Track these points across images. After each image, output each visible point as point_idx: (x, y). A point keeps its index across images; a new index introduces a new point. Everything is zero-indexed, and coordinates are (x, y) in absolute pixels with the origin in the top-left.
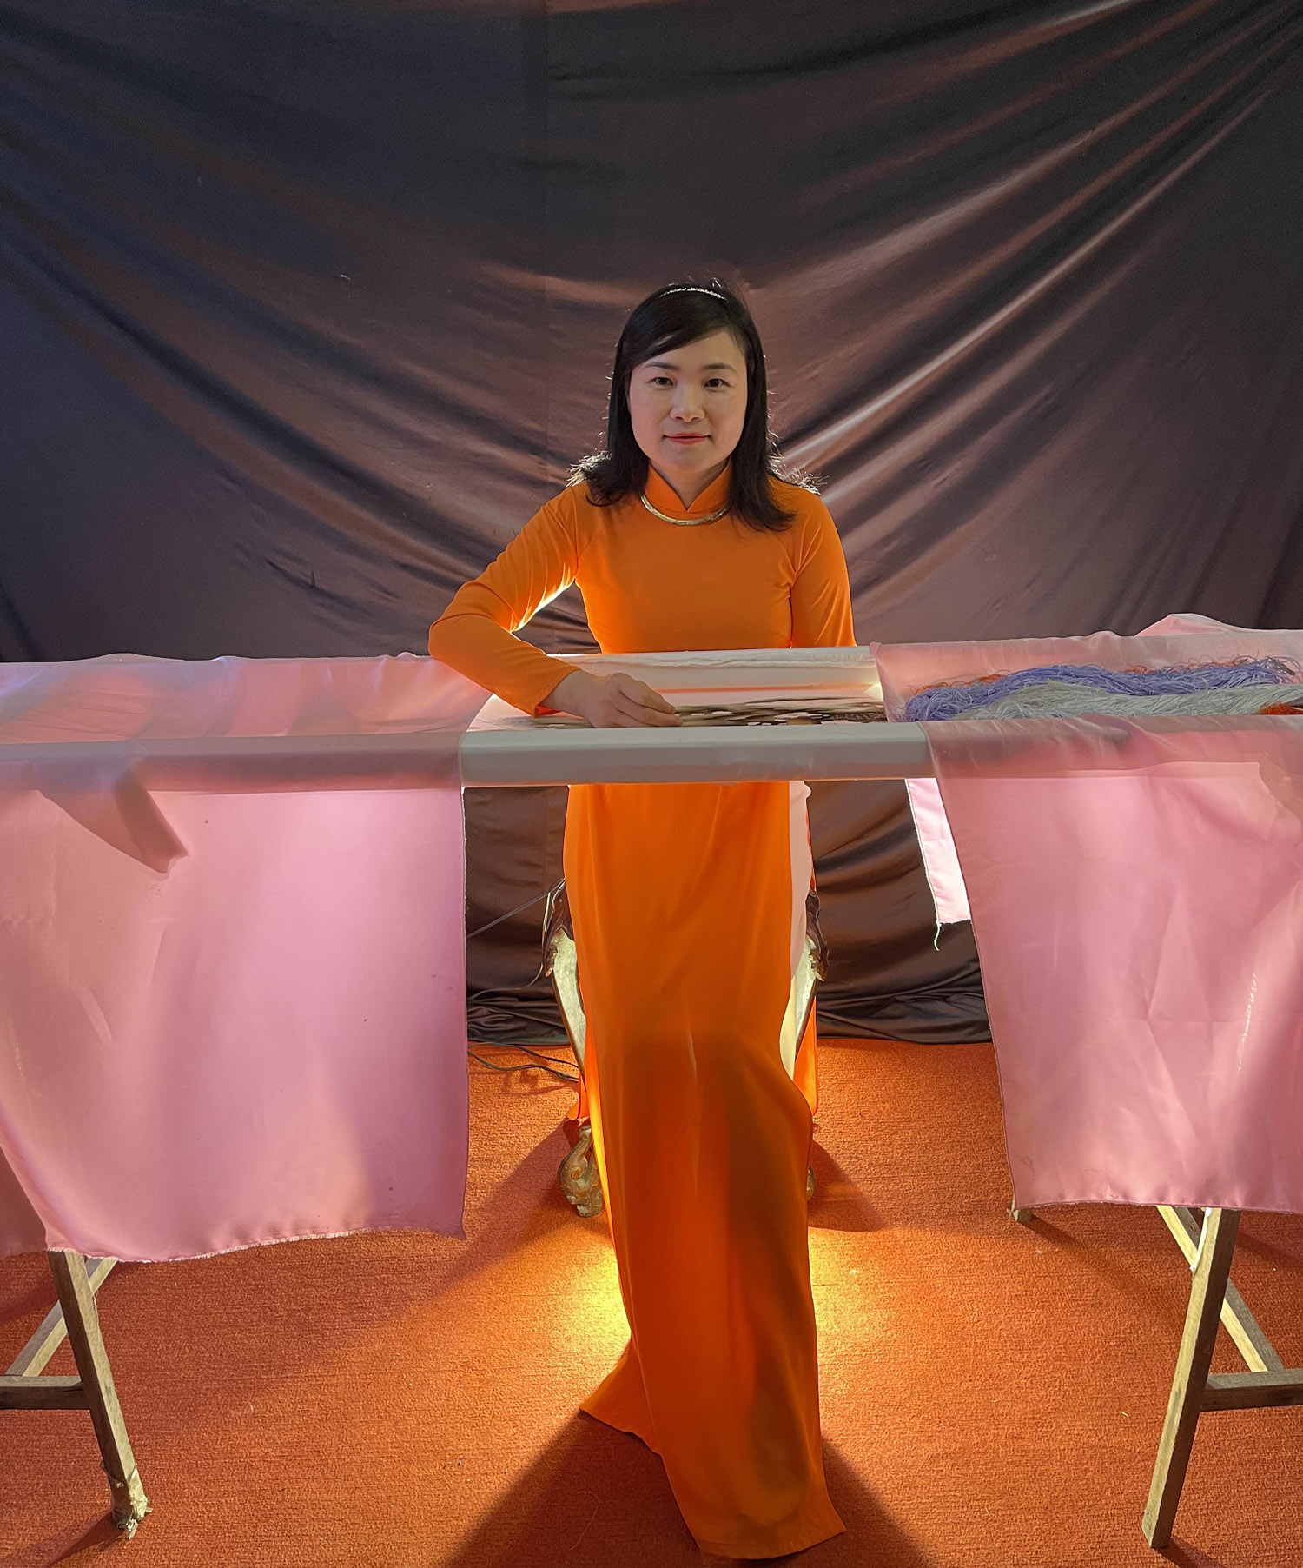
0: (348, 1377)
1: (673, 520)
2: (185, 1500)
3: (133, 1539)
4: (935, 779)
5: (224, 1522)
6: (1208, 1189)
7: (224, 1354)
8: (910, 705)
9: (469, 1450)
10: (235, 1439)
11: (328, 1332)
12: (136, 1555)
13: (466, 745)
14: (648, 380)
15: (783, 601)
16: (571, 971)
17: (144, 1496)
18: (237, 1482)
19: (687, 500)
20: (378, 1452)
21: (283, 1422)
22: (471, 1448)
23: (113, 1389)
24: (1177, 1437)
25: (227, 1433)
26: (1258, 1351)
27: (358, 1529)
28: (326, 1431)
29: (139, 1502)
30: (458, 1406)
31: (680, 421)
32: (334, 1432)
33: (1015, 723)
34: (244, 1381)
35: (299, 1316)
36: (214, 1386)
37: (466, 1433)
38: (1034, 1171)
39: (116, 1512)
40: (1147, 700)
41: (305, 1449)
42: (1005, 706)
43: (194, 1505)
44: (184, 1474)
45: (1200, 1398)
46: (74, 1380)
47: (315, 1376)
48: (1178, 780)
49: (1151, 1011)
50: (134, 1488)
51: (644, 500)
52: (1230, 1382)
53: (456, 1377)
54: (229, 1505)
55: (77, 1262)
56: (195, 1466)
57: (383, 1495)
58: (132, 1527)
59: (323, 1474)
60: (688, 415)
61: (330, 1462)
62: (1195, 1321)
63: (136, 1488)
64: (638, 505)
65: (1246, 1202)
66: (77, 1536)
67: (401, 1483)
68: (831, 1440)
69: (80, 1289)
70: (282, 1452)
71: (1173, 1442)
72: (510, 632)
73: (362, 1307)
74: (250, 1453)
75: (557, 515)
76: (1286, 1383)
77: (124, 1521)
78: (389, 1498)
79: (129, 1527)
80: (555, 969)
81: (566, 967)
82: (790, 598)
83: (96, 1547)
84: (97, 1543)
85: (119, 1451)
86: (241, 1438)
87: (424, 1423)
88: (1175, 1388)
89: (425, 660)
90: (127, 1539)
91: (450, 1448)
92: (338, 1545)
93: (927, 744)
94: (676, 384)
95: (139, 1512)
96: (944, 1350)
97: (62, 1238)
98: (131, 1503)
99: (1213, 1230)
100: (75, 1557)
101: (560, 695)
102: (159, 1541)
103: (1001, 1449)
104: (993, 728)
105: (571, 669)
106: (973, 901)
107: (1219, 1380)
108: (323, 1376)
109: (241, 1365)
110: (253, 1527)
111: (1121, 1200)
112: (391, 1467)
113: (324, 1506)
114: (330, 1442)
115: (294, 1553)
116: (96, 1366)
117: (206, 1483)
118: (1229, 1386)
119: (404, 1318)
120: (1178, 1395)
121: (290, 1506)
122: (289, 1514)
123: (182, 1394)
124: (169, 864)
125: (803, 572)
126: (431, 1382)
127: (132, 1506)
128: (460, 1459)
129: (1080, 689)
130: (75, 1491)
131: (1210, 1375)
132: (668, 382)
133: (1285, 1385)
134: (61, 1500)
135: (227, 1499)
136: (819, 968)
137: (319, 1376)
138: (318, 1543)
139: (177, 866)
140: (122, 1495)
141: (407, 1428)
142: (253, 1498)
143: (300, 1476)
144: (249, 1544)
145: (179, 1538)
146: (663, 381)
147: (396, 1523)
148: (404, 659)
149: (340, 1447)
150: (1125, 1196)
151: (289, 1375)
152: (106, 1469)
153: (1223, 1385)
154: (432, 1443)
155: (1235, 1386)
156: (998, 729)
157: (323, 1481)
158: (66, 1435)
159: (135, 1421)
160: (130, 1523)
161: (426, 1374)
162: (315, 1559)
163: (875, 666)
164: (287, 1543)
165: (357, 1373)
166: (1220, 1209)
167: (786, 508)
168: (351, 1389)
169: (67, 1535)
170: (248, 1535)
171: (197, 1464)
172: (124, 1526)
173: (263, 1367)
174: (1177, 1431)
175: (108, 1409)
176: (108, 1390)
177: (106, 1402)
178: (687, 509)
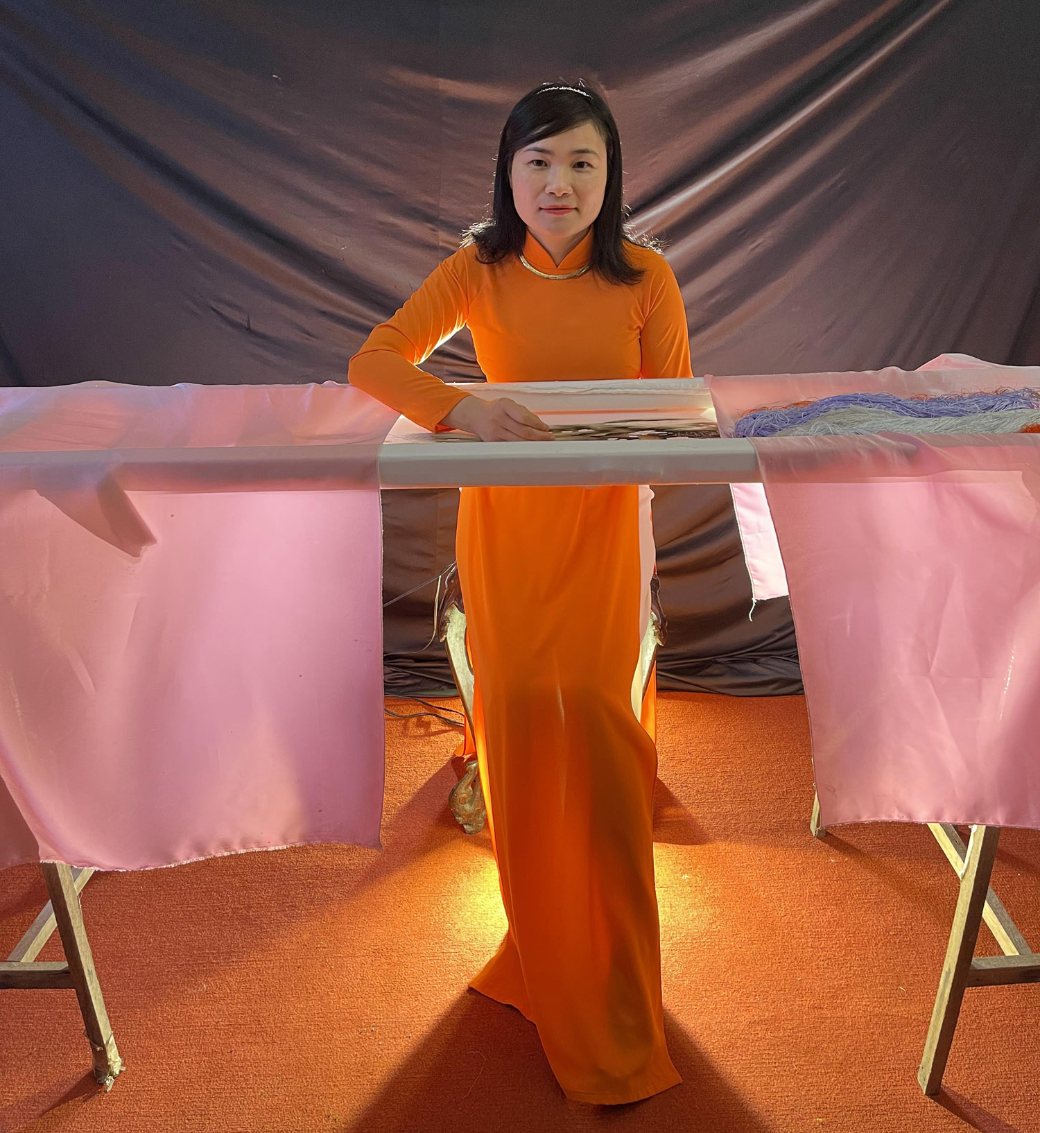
0: (282, 961)
1: (546, 276)
2: (152, 1060)
3: (111, 1091)
4: (761, 484)
5: (184, 1078)
6: (976, 811)
7: (182, 944)
8: (739, 424)
9: (380, 1019)
10: (191, 1012)
11: (265, 925)
12: (113, 1105)
13: (383, 455)
14: (527, 162)
15: (634, 341)
16: (460, 638)
17: (119, 1058)
18: (193, 1046)
19: (558, 260)
20: (307, 1021)
21: (230, 998)
22: (382, 1017)
23: (94, 972)
24: (948, 1007)
25: (185, 1007)
26: (1012, 940)
27: (292, 1083)
28: (265, 1005)
29: (115, 1062)
30: (371, 984)
31: (553, 196)
32: (272, 1005)
33: (826, 438)
34: (198, 965)
35: (242, 913)
36: (174, 968)
37: (377, 1006)
38: (836, 796)
39: (96, 1070)
40: (930, 421)
41: (249, 1019)
42: (817, 425)
43: (159, 1065)
44: (150, 1039)
45: (966, 976)
46: (64, 965)
47: (256, 961)
48: (957, 485)
49: (933, 670)
50: (111, 1050)
51: (522, 259)
52: (990, 964)
53: (369, 960)
54: (187, 1064)
55: (65, 870)
56: (159, 1033)
57: (312, 1055)
58: (109, 1082)
59: (263, 1039)
60: (559, 190)
61: (268, 1029)
62: (963, 915)
63: (113, 1051)
64: (517, 263)
65: (1007, 821)
66: (65, 1089)
67: (326, 1046)
68: (670, 1010)
69: (68, 892)
70: (229, 1021)
71: (943, 1011)
72: (414, 365)
73: (292, 906)
74: (204, 1023)
75: (452, 270)
76: (1033, 964)
77: (103, 1078)
78: (316, 1057)
79: (107, 1082)
80: (448, 636)
81: (456, 634)
82: (640, 339)
83: (81, 1098)
84: (81, 1095)
85: (99, 1022)
86: (196, 1010)
87: (343, 998)
88: (945, 969)
89: (345, 387)
90: (106, 1092)
91: (366, 1017)
92: (276, 1096)
93: (756, 455)
94: (550, 166)
95: (115, 1070)
96: (758, 939)
97: (54, 852)
98: (109, 1063)
99: (978, 844)
100: (64, 1106)
101: (456, 416)
102: (132, 1093)
103: (805, 1017)
104: (809, 443)
105: (465, 395)
106: (791, 581)
107: (980, 962)
108: (261, 961)
109: (196, 952)
110: (207, 1082)
111: (906, 819)
112: (317, 1033)
113: (264, 1065)
114: (268, 1013)
115: (241, 1102)
116: (81, 954)
117: (169, 1047)
118: (989, 967)
119: (327, 914)
120: (948, 974)
121: (237, 1064)
122: (236, 1071)
123: (148, 976)
124: (141, 549)
125: (650, 318)
126: (349, 965)
127: (109, 1066)
128: (373, 1026)
129: (876, 412)
130: (63, 1054)
131: (974, 959)
132: (544, 164)
133: (1032, 967)
134: (52, 1061)
135: (186, 1059)
136: (659, 635)
137: (259, 960)
138: (260, 1094)
139: (148, 552)
140: (101, 1056)
141: (330, 1002)
142: (207, 1058)
143: (244, 1041)
144: (204, 1096)
145: (148, 1090)
146: (539, 163)
147: (322, 1078)
148: (329, 386)
149: (277, 1017)
150: (910, 816)
151: (234, 960)
152: (88, 1036)
153: (984, 966)
154: (350, 1013)
155: (994, 967)
156: (814, 444)
157: (263, 1045)
158: (54, 1009)
159: (110, 997)
160: (108, 1079)
161: (344, 959)
162: (258, 1107)
163: (709, 394)
164: (235, 1094)
165: (289, 958)
166: (984, 827)
167: (636, 265)
168: (285, 971)
169: (57, 1088)
170: (203, 1088)
171: (161, 1032)
172: (103, 1082)
173: (213, 954)
174: (947, 1003)
175: (90, 988)
176: (90, 973)
177: (89, 983)
178: (557, 267)
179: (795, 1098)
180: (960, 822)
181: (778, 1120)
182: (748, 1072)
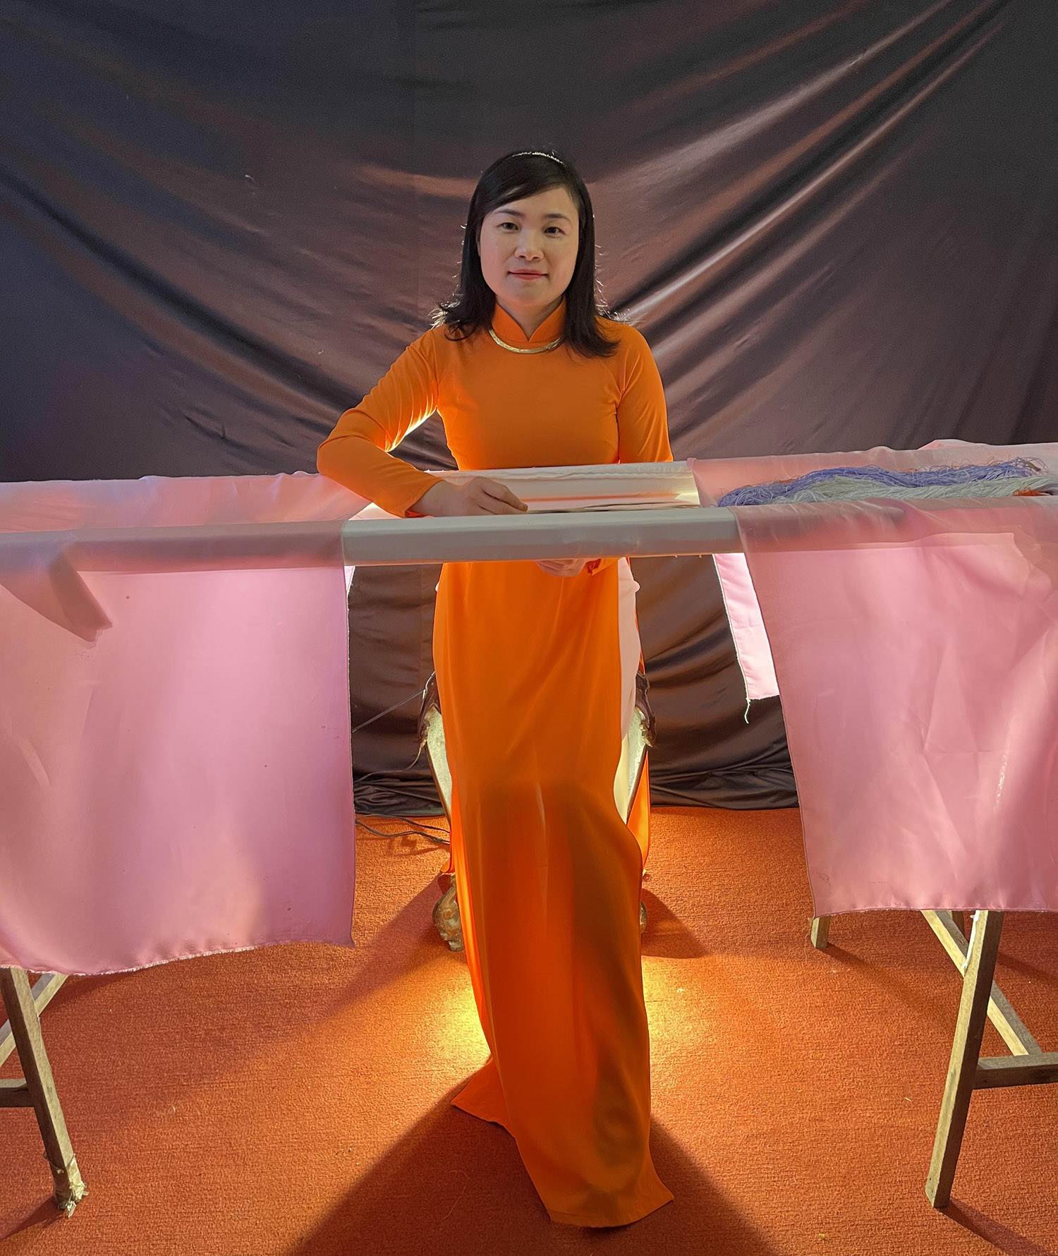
0: (256, 1082)
1: (517, 350)
2: (116, 1185)
3: (72, 1217)
4: (743, 554)
5: (149, 1202)
6: (977, 895)
7: (151, 1066)
8: (722, 501)
9: (358, 1139)
10: (160, 1135)
11: (239, 1047)
12: (74, 1231)
13: (347, 530)
14: (497, 224)
15: (611, 415)
16: (441, 742)
17: (82, 1182)
18: (161, 1170)
19: (529, 333)
20: (281, 1142)
21: (200, 1120)
22: (360, 1137)
23: (54, 1090)
24: (954, 1112)
25: (153, 1130)
26: (1020, 1040)
27: (263, 1206)
28: (237, 1127)
29: (77, 1186)
30: (349, 1104)
31: (523, 260)
32: (244, 1127)
33: (811, 506)
34: (168, 1088)
35: (215, 1034)
36: (143, 1091)
37: (356, 1126)
38: (829, 884)
39: (57, 1194)
40: (919, 490)
41: (219, 1141)
42: (797, 497)
43: (124, 1189)
44: (115, 1163)
45: (973, 1078)
46: (21, 1082)
47: (228, 1083)
48: (946, 548)
49: (926, 745)
50: (73, 1174)
51: (493, 335)
52: (997, 1064)
53: (347, 1080)
54: (154, 1188)
55: (22, 980)
56: (125, 1157)
57: (285, 1177)
58: (71, 1207)
59: (234, 1161)
60: (530, 254)
61: (240, 1151)
62: (967, 1012)
63: (75, 1175)
64: (487, 338)
65: (1008, 906)
66: (25, 1215)
67: (300, 1168)
68: (663, 1125)
69: (25, 1003)
70: (199, 1144)
71: (950, 1116)
72: (386, 451)
73: (268, 1026)
74: (172, 1146)
76: (1044, 1064)
77: (64, 1203)
78: (290, 1179)
79: (68, 1207)
80: (428, 740)
81: (437, 738)
82: (616, 415)
83: (40, 1224)
84: (40, 1221)
85: (59, 1143)
86: (165, 1133)
87: (320, 1119)
88: (951, 1070)
90: (67, 1217)
91: (343, 1138)
92: (246, 1219)
93: (736, 522)
94: (521, 229)
95: (77, 1195)
96: (757, 1051)
97: (10, 956)
98: (70, 1187)
99: (981, 933)
100: (22, 1233)
102: (94, 1218)
103: (806, 1130)
104: (791, 509)
105: (440, 480)
106: (775, 656)
107: (987, 1062)
108: (235, 1082)
109: (166, 1075)
110: (174, 1206)
111: (903, 907)
112: (292, 1154)
113: (234, 1188)
114: (240, 1136)
115: (209, 1226)
116: (39, 1070)
117: (135, 1170)
118: (996, 1067)
119: (304, 1034)
120: (953, 1075)
121: (206, 1188)
122: (205, 1194)
123: (115, 1098)
124: (96, 633)
126: (326, 1085)
127: (71, 1190)
128: (351, 1147)
129: (864, 483)
130: (23, 1179)
131: (980, 1060)
132: (514, 227)
133: (1042, 1066)
134: (11, 1187)
135: (153, 1183)
136: (648, 735)
137: (232, 1082)
138: (230, 1217)
139: (103, 636)
140: (62, 1180)
141: (306, 1123)
142: (175, 1182)
143: (214, 1163)
144: (170, 1220)
145: (111, 1215)
146: (509, 226)
147: (296, 1200)
148: (298, 475)
149: (249, 1139)
150: (907, 903)
151: (206, 1082)
152: (48, 1157)
153: (991, 1066)
154: (327, 1134)
155: (1001, 1067)
156: (796, 511)
157: (234, 1167)
158: (16, 1134)
159: (74, 1121)
160: (69, 1204)
161: (321, 1079)
162: (227, 1231)
163: (692, 477)
164: (204, 1218)
165: (264, 1079)
166: (986, 912)
167: (611, 337)
168: (259, 1092)
169: (15, 1215)
170: (169, 1212)
171: (127, 1155)
172: (63, 1208)
173: (184, 1076)
174: (953, 1107)
175: (49, 1106)
176: (49, 1090)
177: (48, 1101)
178: (528, 340)
179: (796, 1213)
180: (960, 907)
181: (778, 1236)
182: (746, 1187)
